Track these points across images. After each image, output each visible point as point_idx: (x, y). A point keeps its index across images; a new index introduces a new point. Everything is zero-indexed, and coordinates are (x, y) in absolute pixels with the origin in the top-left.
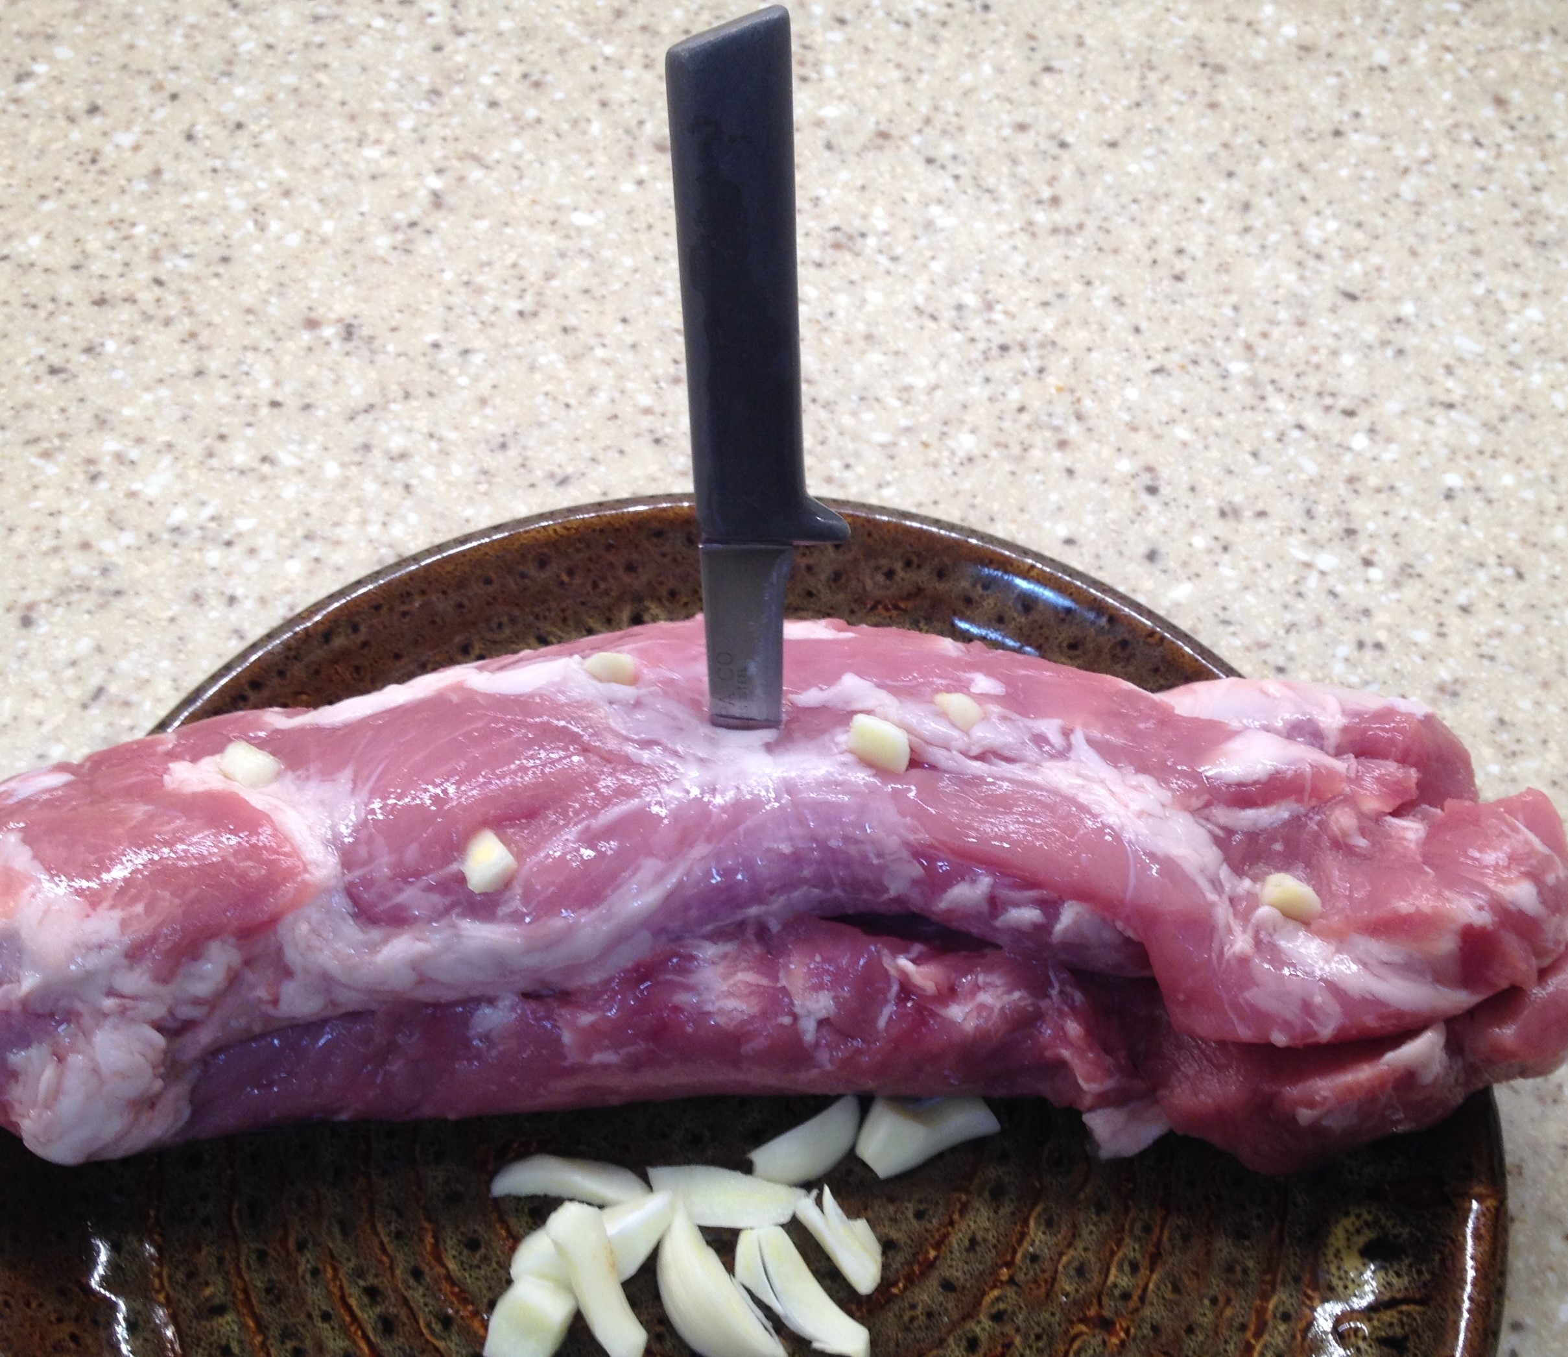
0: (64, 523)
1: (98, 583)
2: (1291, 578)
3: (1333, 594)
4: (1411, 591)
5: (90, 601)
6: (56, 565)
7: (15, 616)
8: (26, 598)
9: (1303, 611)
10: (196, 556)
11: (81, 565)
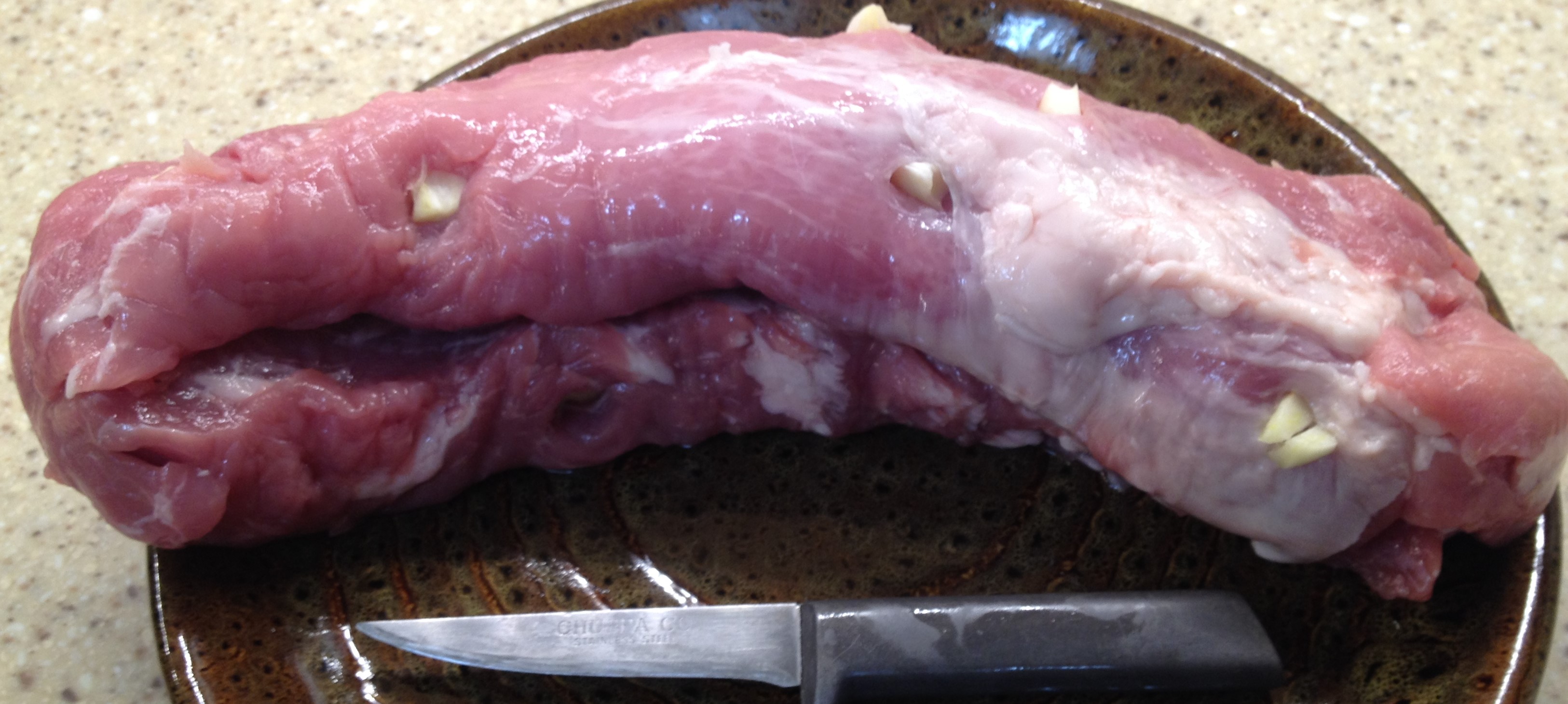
0: (294, 35)
1: (317, 74)
2: (1326, 34)
3: (1365, 44)
4: (1437, 41)
5: (309, 87)
6: (285, 63)
7: (252, 100)
8: (261, 86)
9: (1338, 58)
10: (393, 54)
11: (304, 63)
